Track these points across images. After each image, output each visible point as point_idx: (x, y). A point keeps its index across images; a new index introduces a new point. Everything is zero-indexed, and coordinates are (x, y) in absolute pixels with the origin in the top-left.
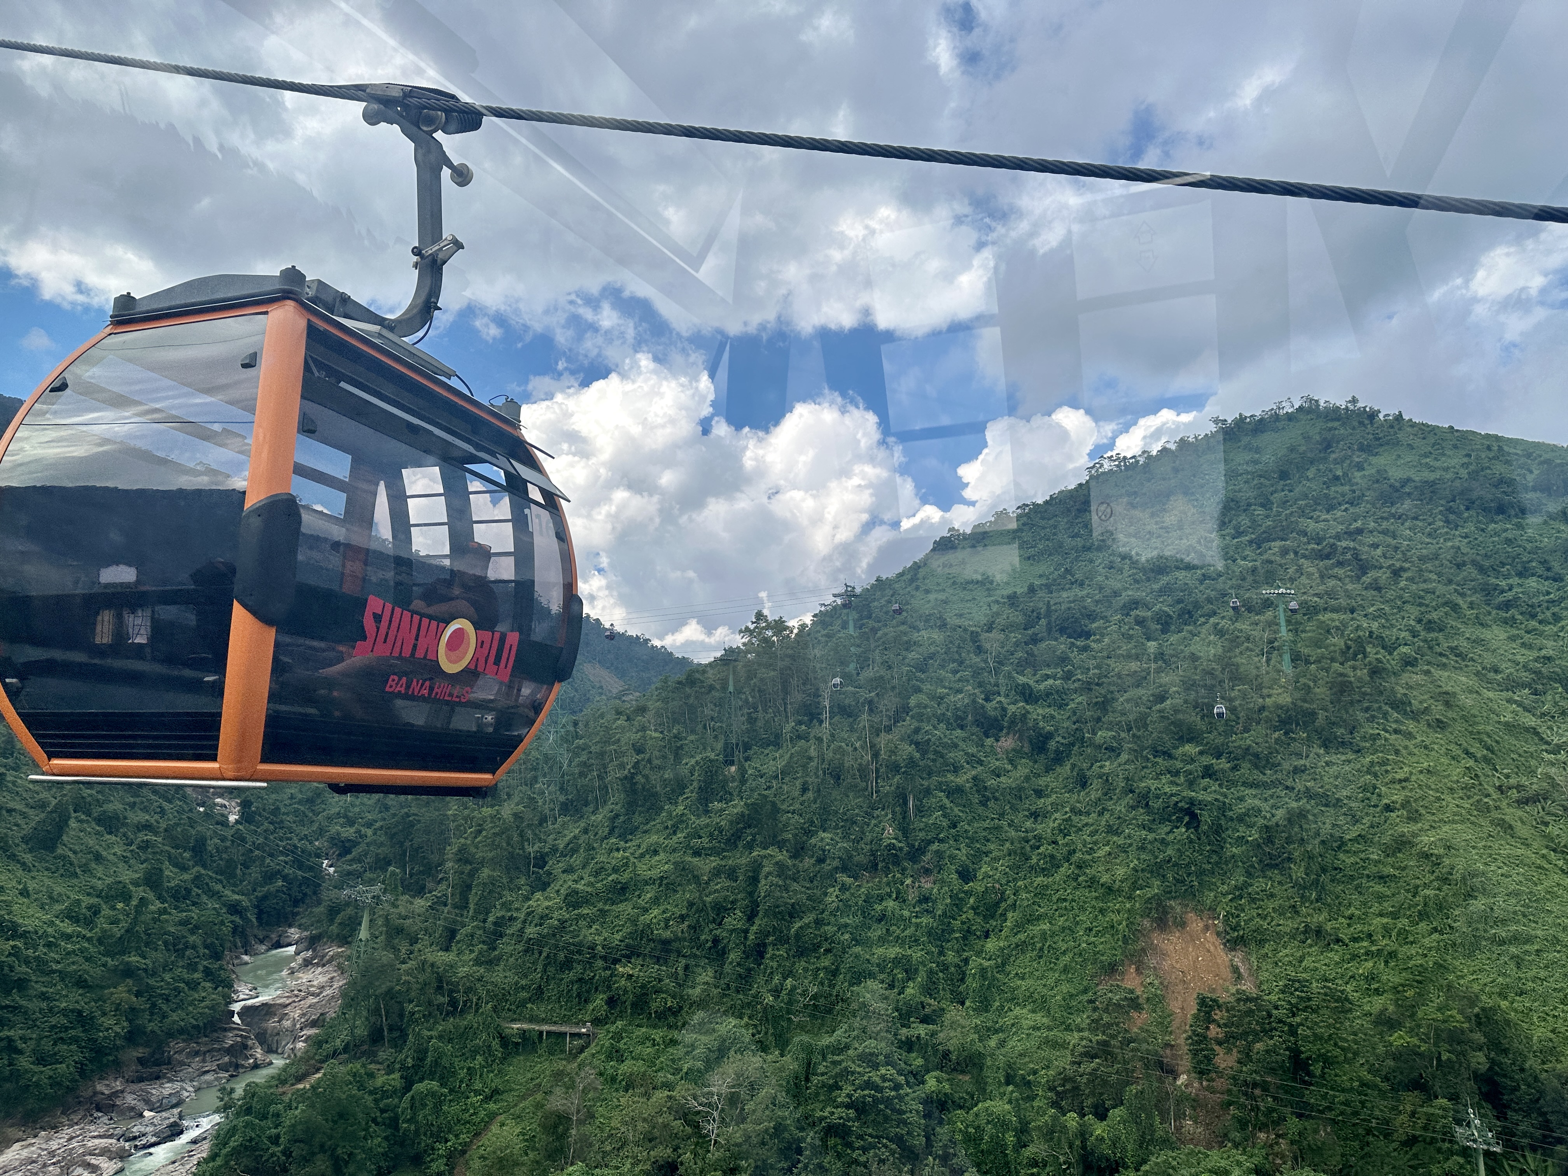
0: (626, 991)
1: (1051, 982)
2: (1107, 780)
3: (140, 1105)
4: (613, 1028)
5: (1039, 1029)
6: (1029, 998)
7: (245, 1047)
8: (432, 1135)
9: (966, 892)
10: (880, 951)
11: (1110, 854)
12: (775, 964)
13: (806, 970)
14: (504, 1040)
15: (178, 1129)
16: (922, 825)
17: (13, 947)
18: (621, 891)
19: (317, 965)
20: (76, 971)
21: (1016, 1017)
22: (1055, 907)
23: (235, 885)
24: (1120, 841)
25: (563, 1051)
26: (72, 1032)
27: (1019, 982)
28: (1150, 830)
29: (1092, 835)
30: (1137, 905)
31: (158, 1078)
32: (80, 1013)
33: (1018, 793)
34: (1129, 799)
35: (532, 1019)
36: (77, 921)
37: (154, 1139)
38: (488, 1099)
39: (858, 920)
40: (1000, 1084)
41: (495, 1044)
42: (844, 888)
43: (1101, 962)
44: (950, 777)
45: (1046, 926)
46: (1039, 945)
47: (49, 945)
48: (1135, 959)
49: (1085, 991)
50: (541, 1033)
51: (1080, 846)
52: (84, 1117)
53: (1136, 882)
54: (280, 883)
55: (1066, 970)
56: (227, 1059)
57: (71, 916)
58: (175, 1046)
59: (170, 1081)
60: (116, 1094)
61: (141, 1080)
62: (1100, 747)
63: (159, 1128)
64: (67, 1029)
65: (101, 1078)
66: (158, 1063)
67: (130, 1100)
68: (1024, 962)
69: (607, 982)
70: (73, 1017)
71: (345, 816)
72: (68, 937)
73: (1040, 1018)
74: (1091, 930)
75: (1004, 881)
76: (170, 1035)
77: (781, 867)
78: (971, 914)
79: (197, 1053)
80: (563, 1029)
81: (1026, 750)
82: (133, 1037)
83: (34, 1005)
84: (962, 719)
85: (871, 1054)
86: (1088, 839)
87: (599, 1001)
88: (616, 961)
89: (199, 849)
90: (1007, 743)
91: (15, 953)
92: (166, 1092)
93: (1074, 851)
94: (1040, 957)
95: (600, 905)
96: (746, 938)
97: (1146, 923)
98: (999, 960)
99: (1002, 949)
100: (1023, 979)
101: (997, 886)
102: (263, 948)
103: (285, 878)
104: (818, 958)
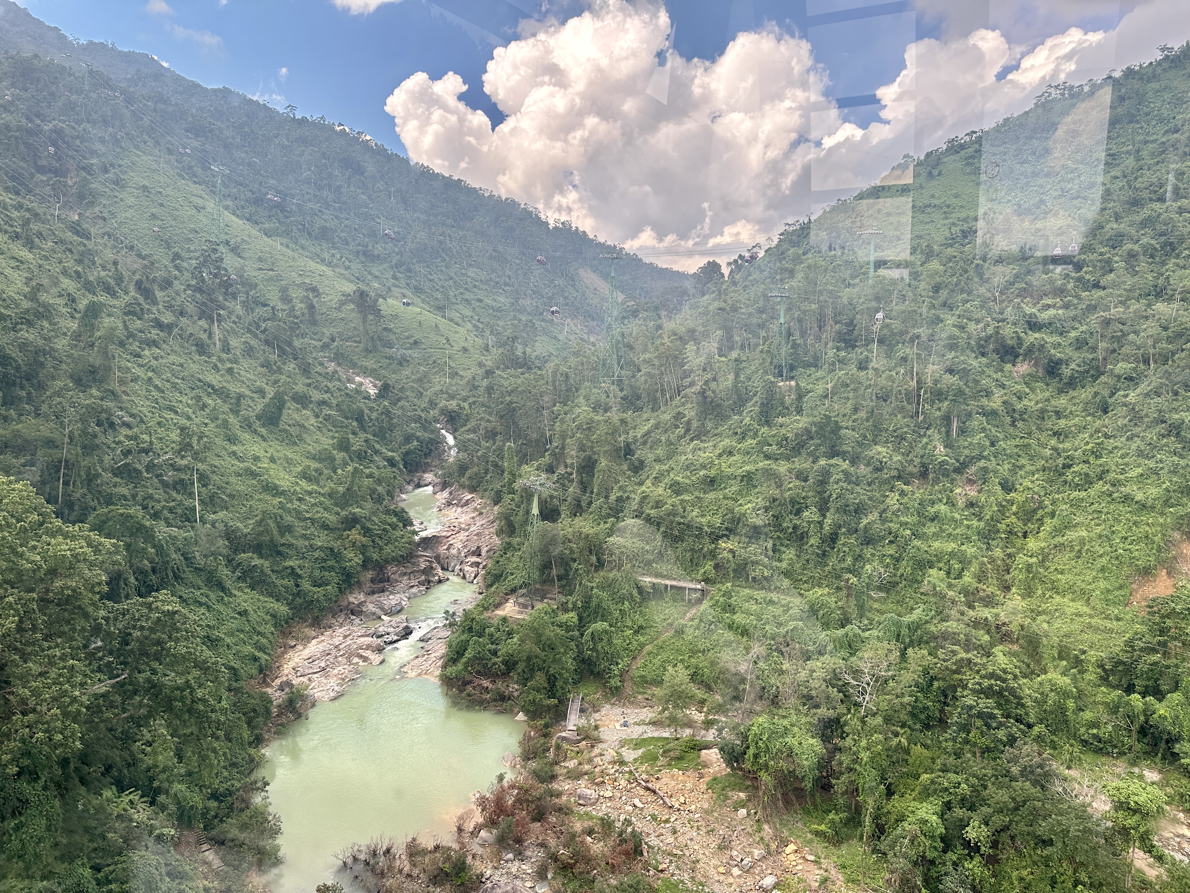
0: (728, 561)
1: (1089, 578)
2: (1133, 409)
3: (379, 612)
4: (724, 588)
5: (1081, 616)
6: (1070, 589)
7: (432, 568)
8: (608, 660)
9: (1007, 501)
10: (936, 544)
11: (1142, 475)
12: (847, 549)
13: (873, 555)
14: (640, 590)
15: (408, 631)
16: (966, 444)
17: (280, 502)
18: (711, 483)
19: (457, 505)
20: (321, 518)
21: (1059, 604)
22: (1090, 517)
23: (386, 444)
24: (1151, 464)
25: (683, 600)
26: (330, 563)
27: (1059, 576)
28: (1181, 456)
29: (1122, 457)
30: (1169, 520)
31: (383, 591)
32: (332, 550)
33: (1042, 415)
34: (1161, 428)
35: (657, 575)
36: (310, 480)
37: (396, 638)
38: (636, 632)
39: (915, 519)
40: (1054, 659)
41: (635, 592)
42: (903, 493)
43: (1137, 565)
44: (984, 401)
45: (1084, 534)
46: (1077, 548)
47: (300, 500)
48: (1166, 565)
49: (1121, 587)
50: (666, 586)
51: (1114, 468)
52: (345, 619)
53: (1167, 500)
54: (415, 443)
55: (1103, 569)
56: (423, 577)
57: (305, 476)
58: (391, 570)
59: (392, 593)
60: (361, 604)
61: (373, 593)
62: (1119, 377)
63: (398, 630)
64: (325, 561)
65: (351, 593)
66: (381, 581)
67: (371, 607)
68: (1063, 559)
69: (713, 554)
70: (328, 552)
71: (447, 393)
72: (310, 493)
73: (1080, 606)
74: (1126, 538)
75: (1042, 494)
76: (387, 562)
77: (846, 473)
78: (1013, 519)
79: (405, 574)
80: (682, 584)
81: (1040, 375)
82: (366, 564)
83: (301, 543)
84: (983, 347)
85: (955, 634)
86: (1120, 461)
87: (709, 566)
88: (719, 537)
89: (360, 418)
90: (1023, 368)
91: (282, 506)
92: (393, 602)
93: (1108, 471)
94: (1079, 557)
95: (697, 494)
96: (822, 528)
97: (1177, 535)
98: (1040, 558)
99: (1042, 549)
100: (1062, 573)
101: (1036, 497)
102: (410, 488)
103: (418, 439)
104: (883, 546)
